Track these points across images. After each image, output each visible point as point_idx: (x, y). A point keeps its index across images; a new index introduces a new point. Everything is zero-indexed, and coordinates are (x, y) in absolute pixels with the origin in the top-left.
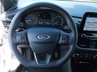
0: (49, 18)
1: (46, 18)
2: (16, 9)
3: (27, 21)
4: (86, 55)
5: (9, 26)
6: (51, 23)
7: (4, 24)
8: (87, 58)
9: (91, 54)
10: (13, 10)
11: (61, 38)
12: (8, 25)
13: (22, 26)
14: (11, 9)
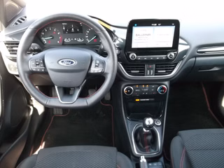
0: (81, 31)
1: (76, 32)
2: (24, 20)
3: (44, 40)
4: (145, 88)
5: (16, 51)
6: (85, 39)
7: (7, 47)
8: (146, 92)
9: (153, 84)
10: (21, 22)
11: (93, 64)
12: (14, 49)
13: (36, 48)
14: (16, 21)
